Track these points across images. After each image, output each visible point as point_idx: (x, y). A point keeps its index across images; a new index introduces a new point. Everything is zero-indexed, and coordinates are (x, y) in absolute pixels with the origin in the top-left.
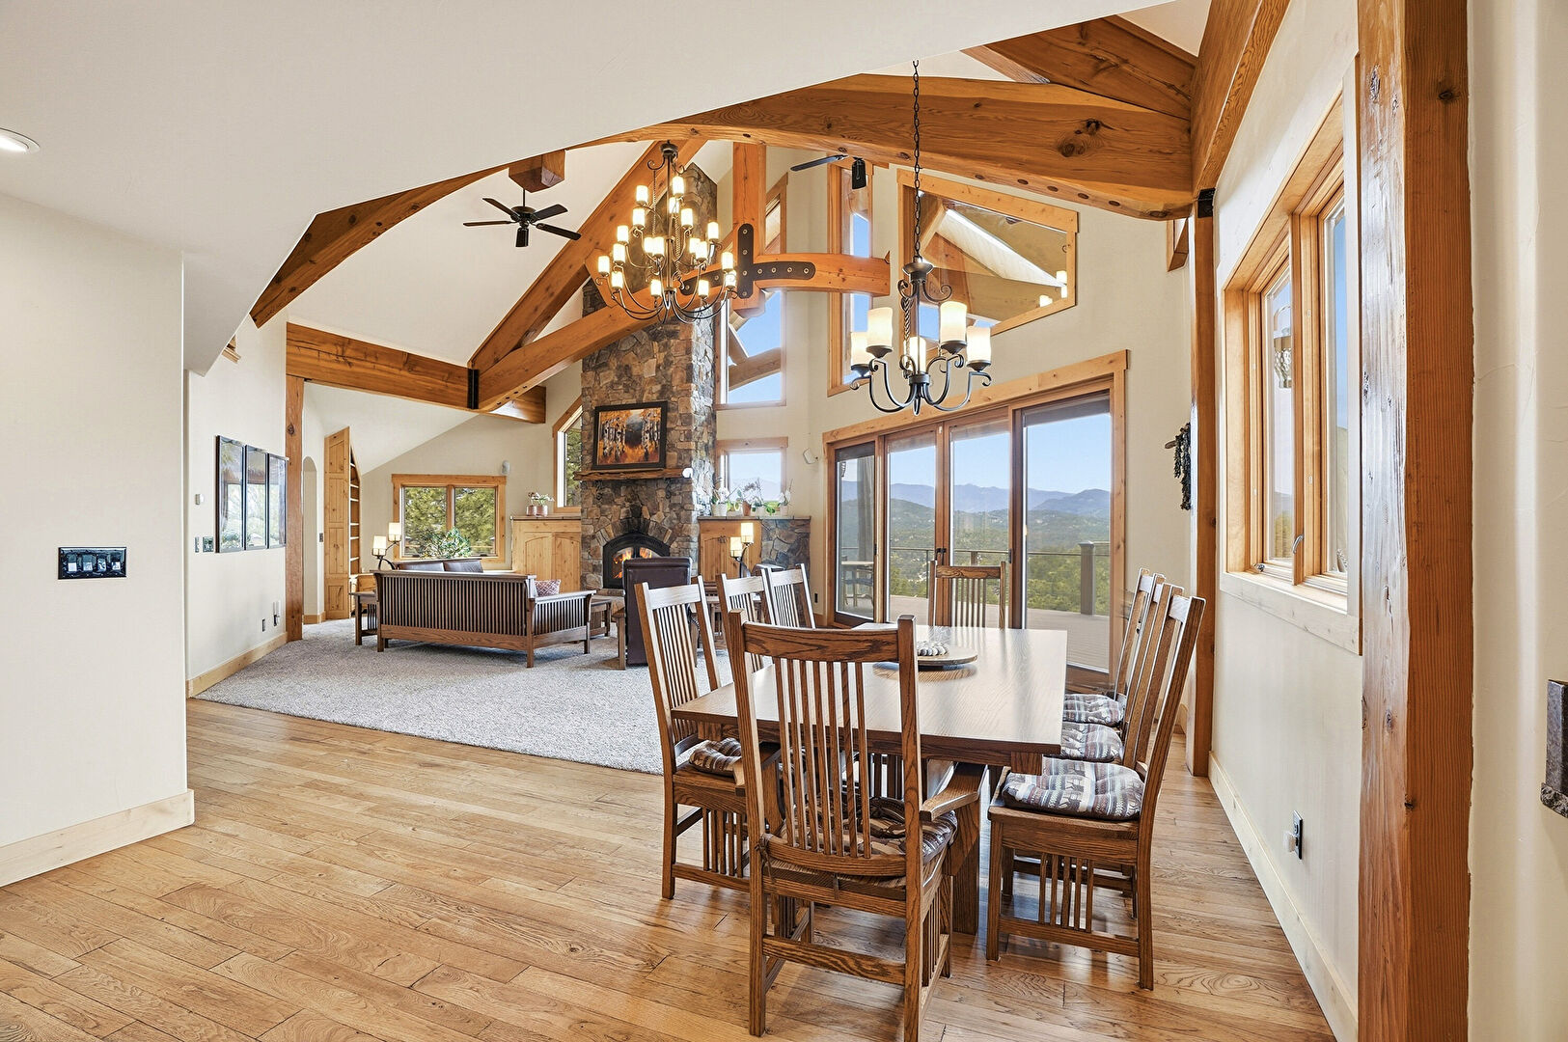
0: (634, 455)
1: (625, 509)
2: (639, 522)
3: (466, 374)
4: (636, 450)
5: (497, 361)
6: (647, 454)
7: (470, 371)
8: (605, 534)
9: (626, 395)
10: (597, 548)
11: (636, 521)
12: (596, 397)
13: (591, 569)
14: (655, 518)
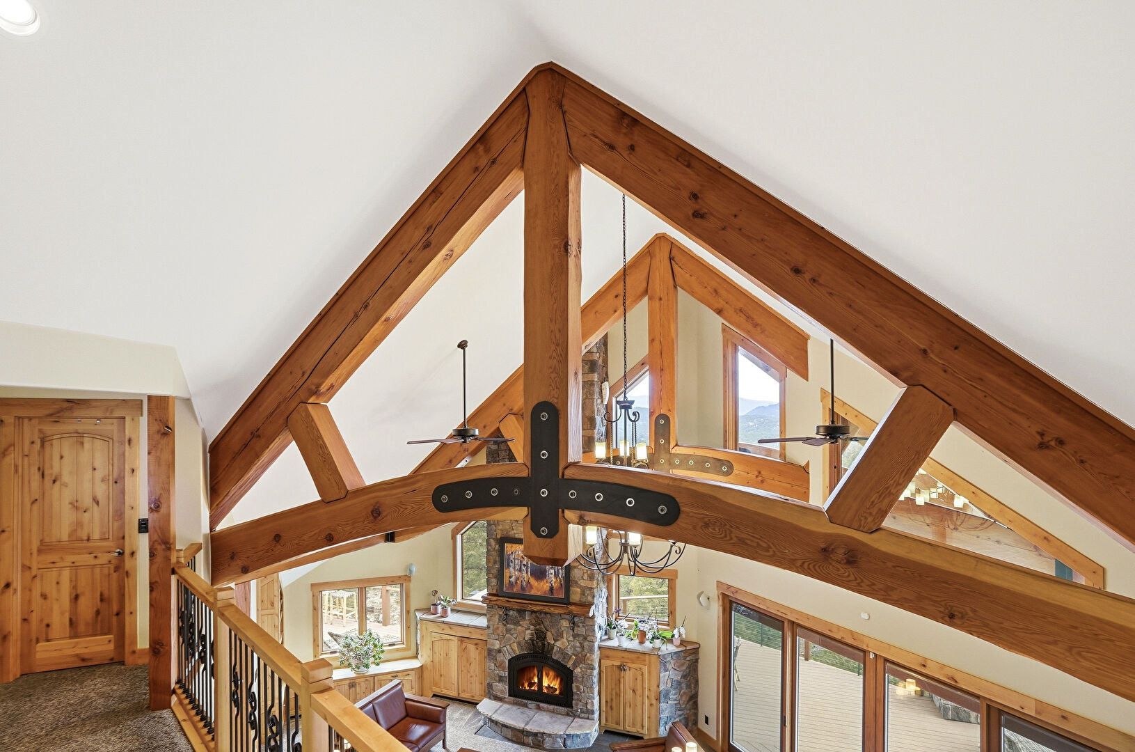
0: (539, 588)
1: (529, 631)
2: (543, 644)
4: (542, 584)
6: (552, 588)
8: (510, 650)
10: (503, 661)
11: (540, 643)
12: (501, 527)
13: (497, 679)
14: (558, 644)
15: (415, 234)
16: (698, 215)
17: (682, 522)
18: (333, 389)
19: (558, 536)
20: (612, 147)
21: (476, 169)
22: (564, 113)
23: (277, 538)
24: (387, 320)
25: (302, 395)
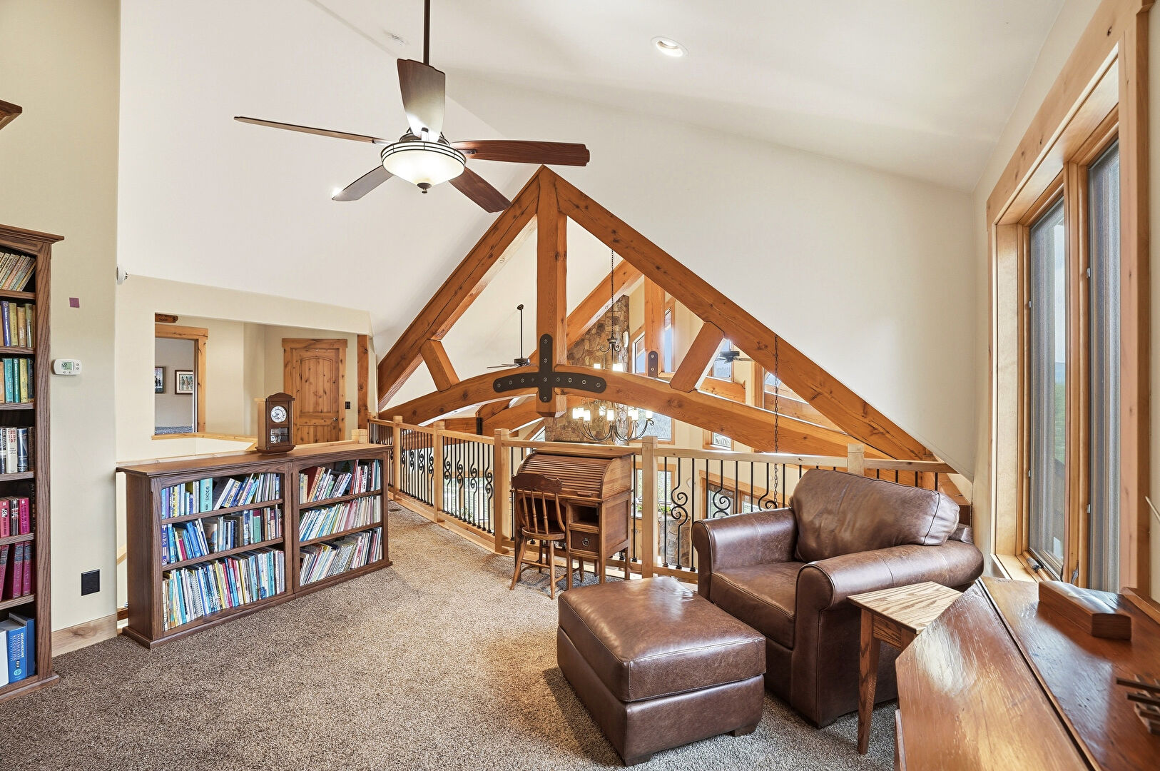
3: (475, 421)
5: (494, 414)
7: (477, 418)
9: (574, 435)
12: (554, 434)
15: (485, 250)
16: (616, 241)
17: (607, 390)
18: (444, 332)
19: (552, 401)
20: (578, 207)
21: (515, 216)
22: (556, 189)
23: (414, 413)
24: (471, 295)
25: (428, 335)
